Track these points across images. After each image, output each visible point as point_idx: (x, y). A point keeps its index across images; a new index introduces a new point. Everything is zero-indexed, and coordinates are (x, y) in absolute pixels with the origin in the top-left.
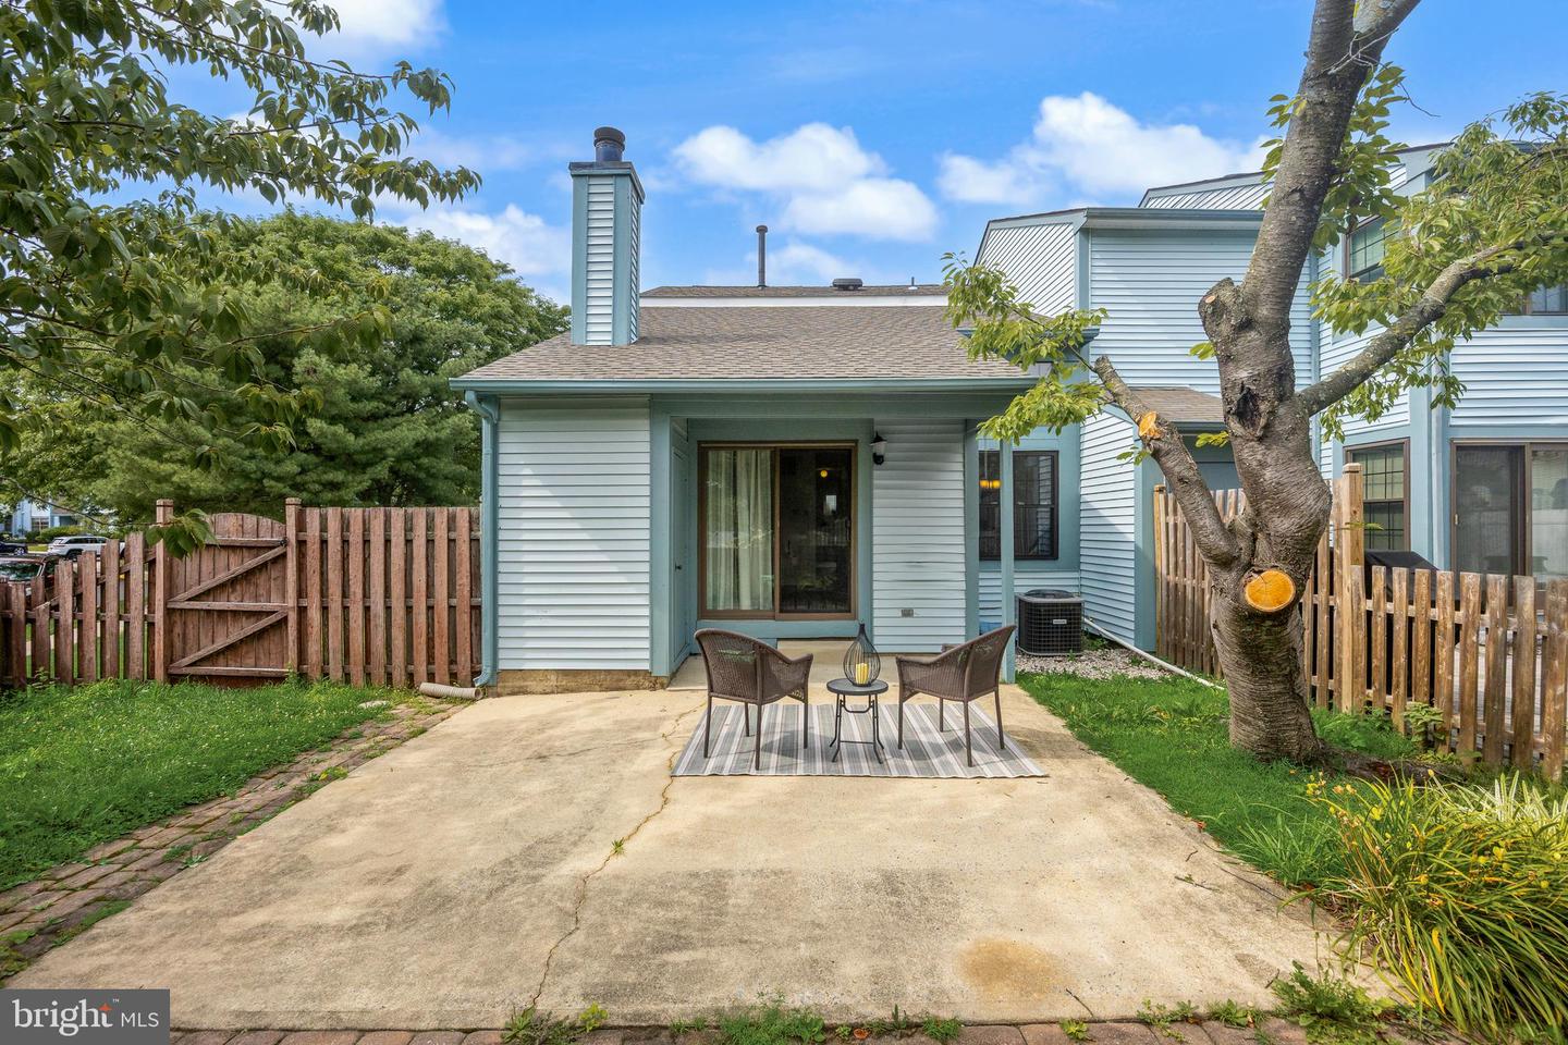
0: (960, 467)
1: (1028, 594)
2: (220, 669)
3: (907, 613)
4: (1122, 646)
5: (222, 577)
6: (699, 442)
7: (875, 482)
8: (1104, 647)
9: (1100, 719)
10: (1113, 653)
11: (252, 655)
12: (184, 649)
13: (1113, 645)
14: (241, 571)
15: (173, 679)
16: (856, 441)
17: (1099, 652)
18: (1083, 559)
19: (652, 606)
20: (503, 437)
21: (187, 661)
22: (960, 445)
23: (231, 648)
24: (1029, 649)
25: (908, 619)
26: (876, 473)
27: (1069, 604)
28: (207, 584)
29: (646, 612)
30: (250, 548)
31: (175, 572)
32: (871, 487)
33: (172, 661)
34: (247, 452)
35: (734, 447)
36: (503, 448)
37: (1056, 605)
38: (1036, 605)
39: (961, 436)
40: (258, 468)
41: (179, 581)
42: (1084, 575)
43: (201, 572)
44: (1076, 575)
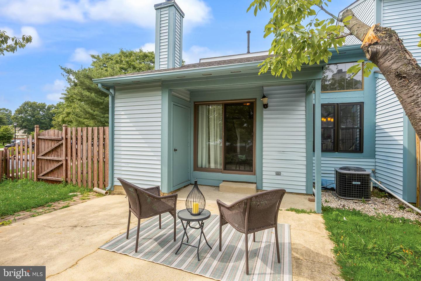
0: (304, 108)
1: (341, 169)
2: (49, 178)
3: (278, 174)
4: (395, 198)
5: (50, 149)
6: (195, 102)
7: (264, 116)
8: (386, 196)
9: (356, 250)
10: (390, 201)
11: (57, 174)
12: (41, 171)
13: (391, 196)
14: (54, 147)
15: (38, 180)
16: (256, 99)
17: (382, 200)
18: (377, 153)
19: (162, 165)
20: (116, 101)
21: (41, 174)
22: (304, 99)
23: (52, 171)
24: (340, 195)
25: (279, 176)
26: (264, 112)
27: (363, 175)
28: (47, 151)
29: (160, 167)
30: (56, 140)
31: (39, 147)
32: (262, 119)
33: (39, 174)
34: (102, 116)
35: (208, 103)
36: (116, 105)
37: (355, 174)
38: (345, 174)
39: (305, 94)
40: (105, 120)
41: (40, 150)
42: (377, 160)
43: (46, 147)
44: (373, 160)
